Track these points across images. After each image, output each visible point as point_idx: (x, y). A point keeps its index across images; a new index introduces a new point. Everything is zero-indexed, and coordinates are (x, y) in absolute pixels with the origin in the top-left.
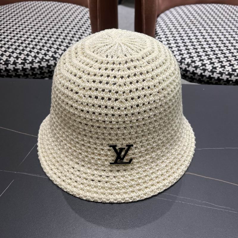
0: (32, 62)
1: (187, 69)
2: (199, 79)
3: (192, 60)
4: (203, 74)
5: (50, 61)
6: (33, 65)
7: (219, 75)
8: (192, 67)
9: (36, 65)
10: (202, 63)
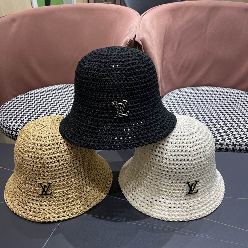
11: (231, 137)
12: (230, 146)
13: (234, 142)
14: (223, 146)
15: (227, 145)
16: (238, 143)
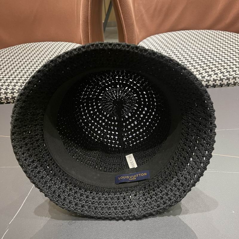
11: (217, 72)
12: (217, 81)
13: (221, 77)
14: (210, 82)
15: (215, 80)
16: (225, 78)
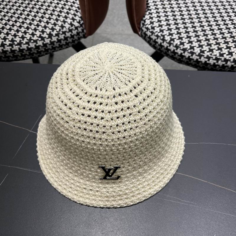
0: (20, 44)
1: (176, 51)
2: (187, 62)
3: (180, 42)
4: (191, 57)
5: (38, 42)
6: (21, 47)
7: (206, 60)
8: (180, 49)
9: (24, 47)
10: (190, 46)
